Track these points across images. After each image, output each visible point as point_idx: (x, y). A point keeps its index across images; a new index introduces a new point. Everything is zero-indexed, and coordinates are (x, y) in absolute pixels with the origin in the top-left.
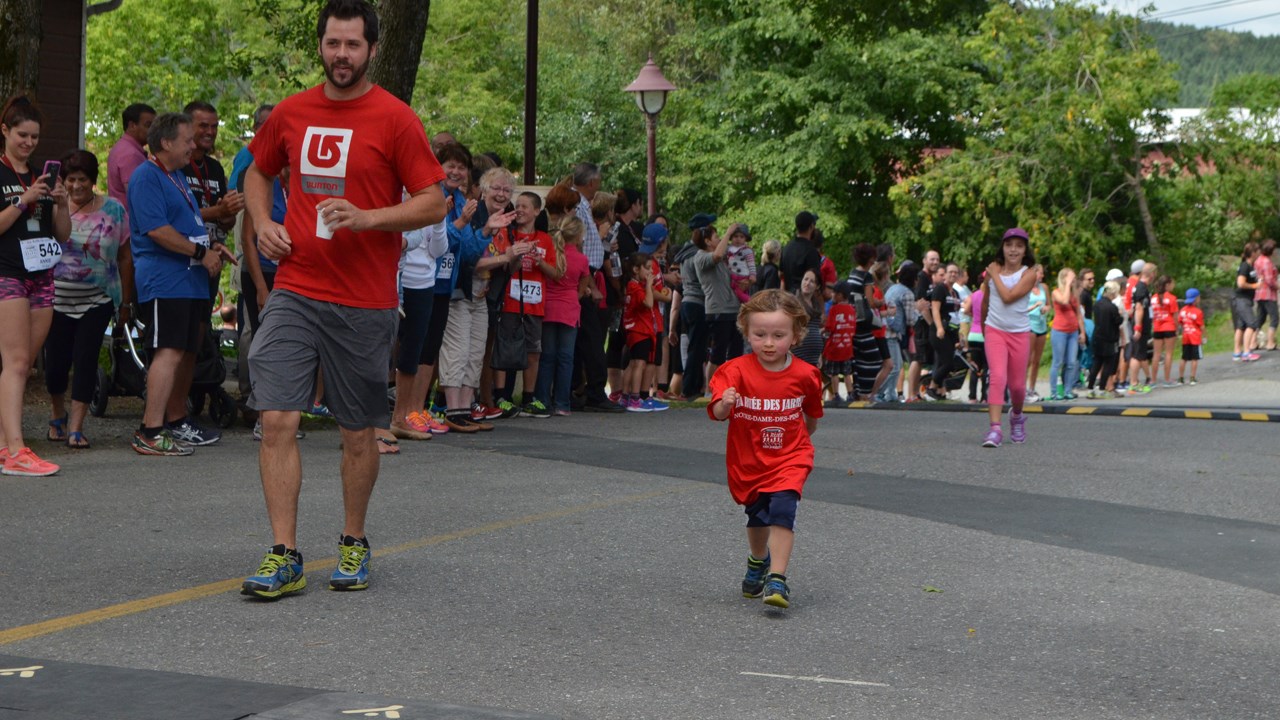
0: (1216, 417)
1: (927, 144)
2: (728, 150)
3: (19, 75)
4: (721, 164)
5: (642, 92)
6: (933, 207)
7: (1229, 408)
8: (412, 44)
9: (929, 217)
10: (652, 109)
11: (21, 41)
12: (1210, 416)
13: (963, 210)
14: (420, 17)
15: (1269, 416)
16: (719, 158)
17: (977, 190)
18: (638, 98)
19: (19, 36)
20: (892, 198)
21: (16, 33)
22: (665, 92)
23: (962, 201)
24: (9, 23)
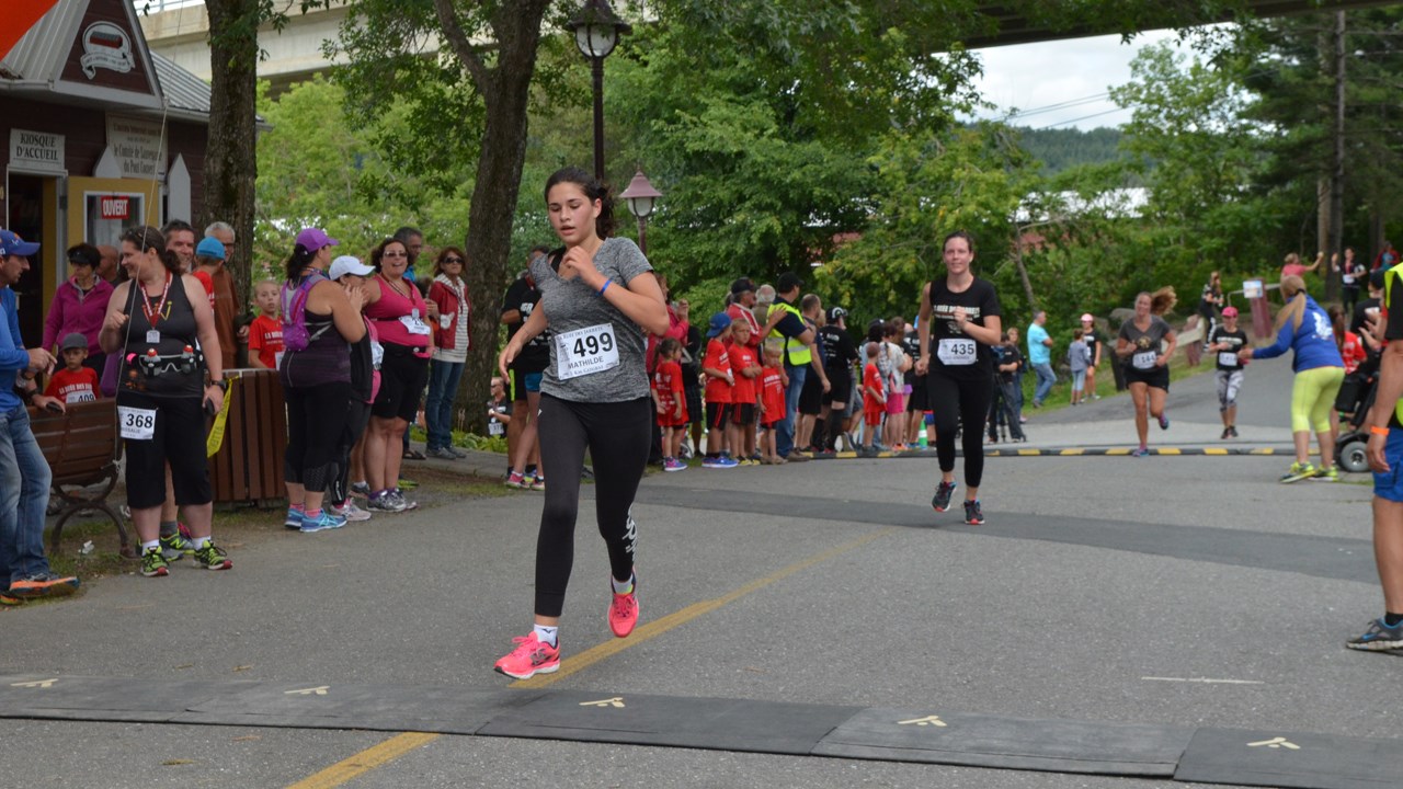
0: (1184, 453)
1: (841, 231)
2: (673, 245)
3: (240, 207)
4: (668, 257)
5: (634, 199)
6: (851, 286)
7: (1192, 444)
8: (515, 169)
9: (848, 294)
10: (642, 214)
11: (241, 179)
12: (1178, 452)
13: (875, 286)
14: (521, 146)
15: (1228, 450)
16: (669, 251)
17: (884, 267)
18: (630, 204)
19: (239, 176)
20: (817, 277)
21: (237, 174)
22: (653, 199)
23: (876, 279)
24: (231, 165)
